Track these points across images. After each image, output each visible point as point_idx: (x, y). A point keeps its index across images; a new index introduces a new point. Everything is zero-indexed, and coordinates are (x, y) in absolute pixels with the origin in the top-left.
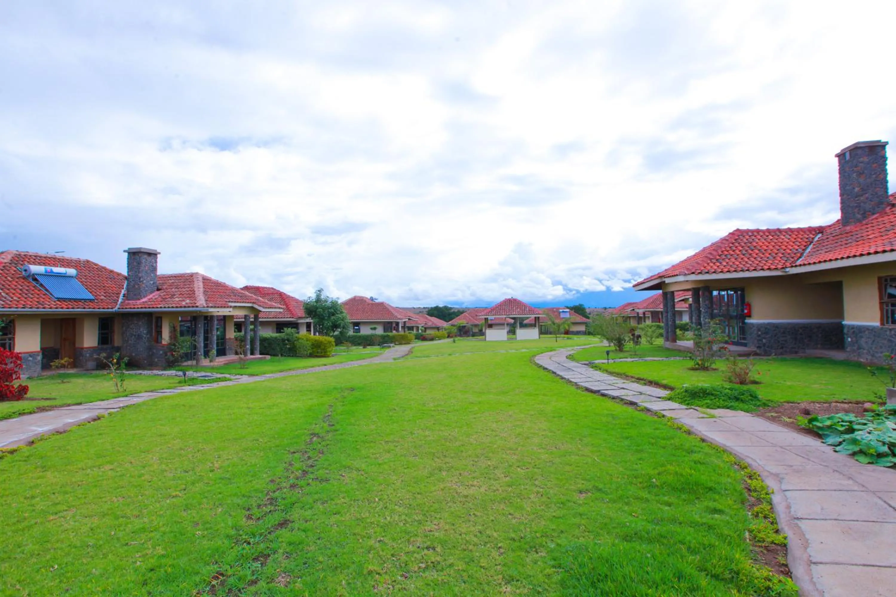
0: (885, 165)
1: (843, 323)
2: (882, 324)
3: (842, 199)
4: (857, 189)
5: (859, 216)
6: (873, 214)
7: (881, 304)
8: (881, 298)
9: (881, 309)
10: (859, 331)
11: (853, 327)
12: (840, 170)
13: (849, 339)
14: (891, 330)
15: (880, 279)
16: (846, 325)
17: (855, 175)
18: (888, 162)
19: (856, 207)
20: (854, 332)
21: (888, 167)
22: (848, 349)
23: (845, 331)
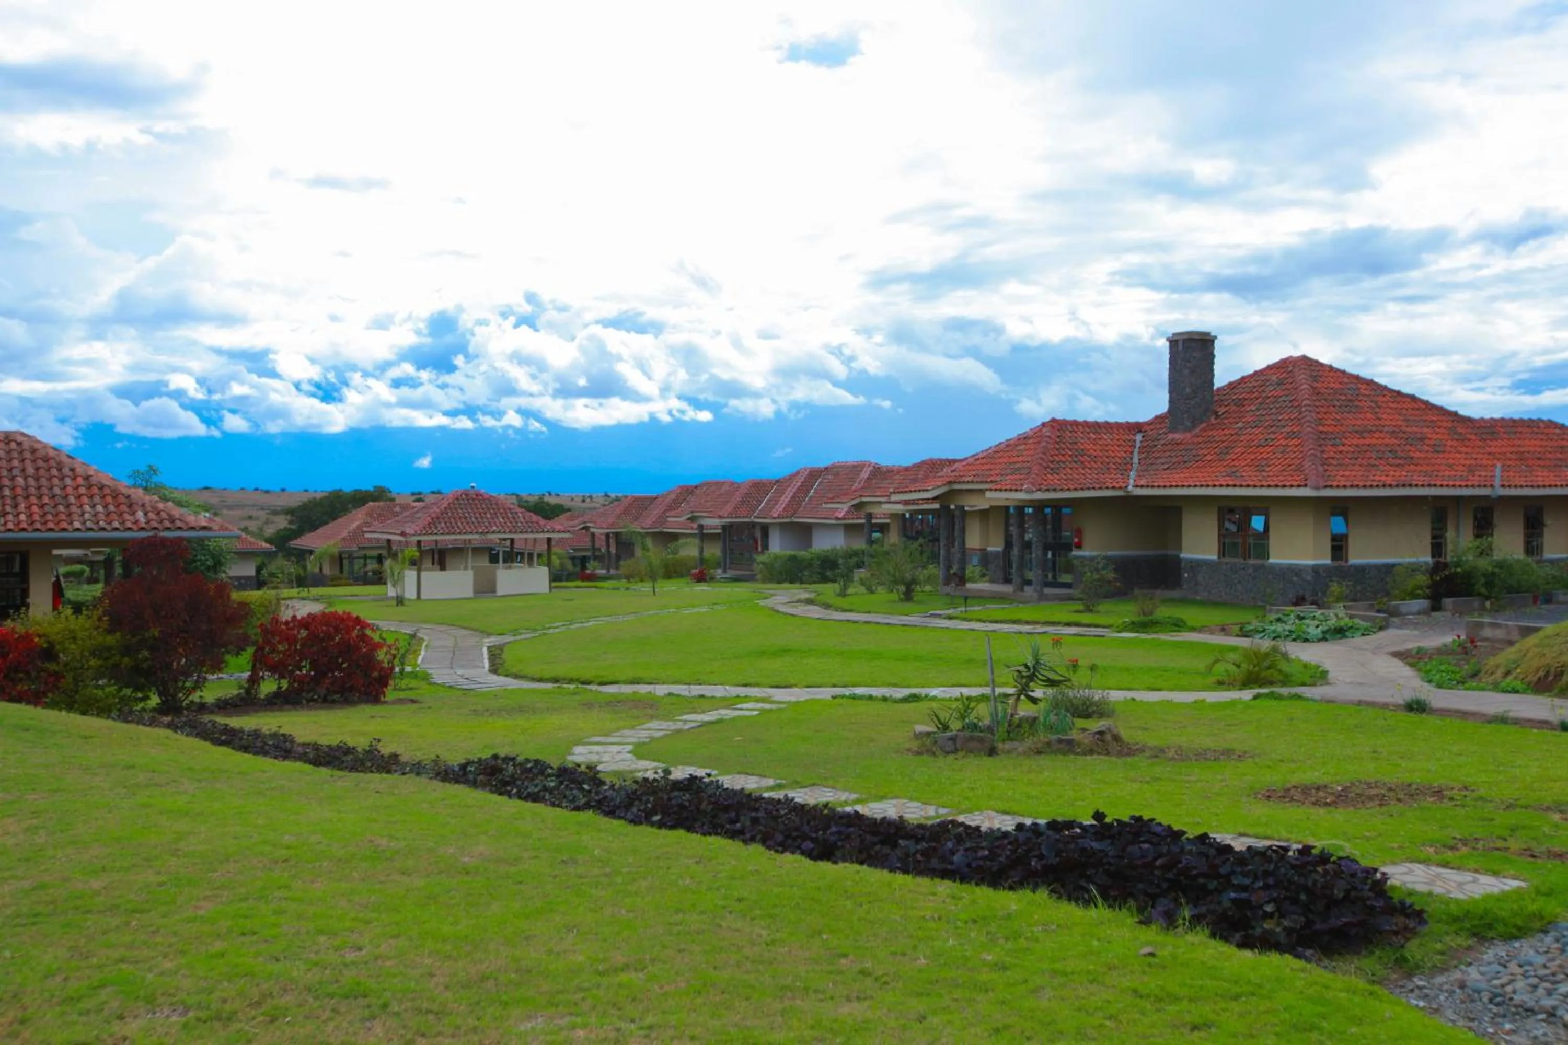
0: (1213, 363)
1: (1182, 556)
2: (1219, 558)
3: (1171, 397)
4: (1188, 390)
5: (1188, 424)
6: (1201, 423)
7: (1219, 535)
8: (1219, 530)
9: (1219, 541)
10: (1196, 565)
11: (1191, 561)
12: (1170, 359)
13: (1186, 575)
14: (1227, 564)
15: (1219, 508)
16: (1184, 558)
17: (1187, 372)
18: (1216, 360)
19: (1186, 412)
20: (1192, 567)
21: (1215, 367)
22: (1185, 587)
23: (1183, 565)
